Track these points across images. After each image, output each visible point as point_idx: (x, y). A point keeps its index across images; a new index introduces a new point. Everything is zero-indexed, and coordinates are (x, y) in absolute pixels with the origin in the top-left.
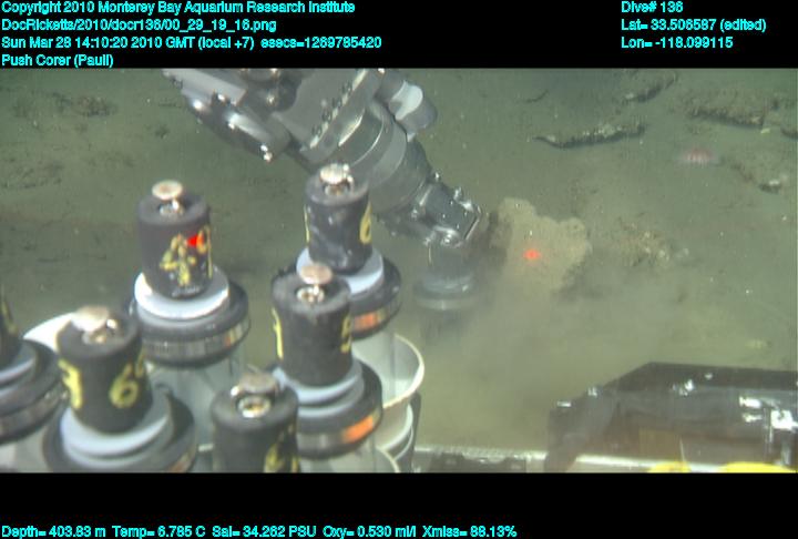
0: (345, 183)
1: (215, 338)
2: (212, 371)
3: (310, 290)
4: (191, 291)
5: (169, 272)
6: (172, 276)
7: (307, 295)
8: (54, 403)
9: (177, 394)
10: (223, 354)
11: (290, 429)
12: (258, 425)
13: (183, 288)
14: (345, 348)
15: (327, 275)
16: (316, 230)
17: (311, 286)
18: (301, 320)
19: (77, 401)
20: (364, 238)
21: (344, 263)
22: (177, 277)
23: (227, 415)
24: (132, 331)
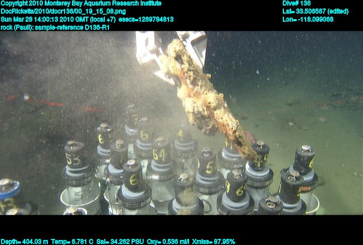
0: (309, 151)
1: (263, 182)
6: (256, 164)
7: (291, 178)
10: (264, 187)
12: (271, 210)
13: (258, 168)
14: (298, 195)
15: (298, 175)
16: (296, 161)
17: (293, 176)
18: (288, 184)
19: (228, 191)
20: (310, 166)
21: (303, 172)
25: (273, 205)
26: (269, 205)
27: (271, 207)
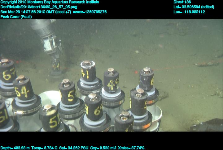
0: (149, 71)
1: (117, 102)
2: (115, 109)
3: (139, 94)
4: (113, 92)
5: (109, 87)
6: (109, 88)
7: (138, 95)
8: (83, 113)
9: (107, 114)
10: (118, 106)
11: (132, 125)
12: (125, 122)
13: (111, 91)
14: (145, 108)
15: (143, 91)
16: (141, 81)
17: (139, 93)
18: (136, 100)
19: (87, 113)
20: (152, 84)
21: (147, 89)
22: (110, 88)
23: (118, 120)
24: (100, 99)
25: (126, 118)
26: (123, 119)
27: (124, 120)
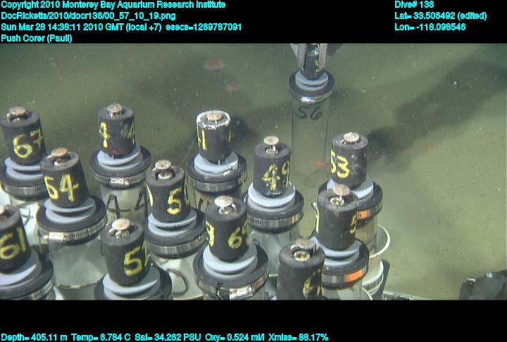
1: (284, 219)
3: (337, 199)
4: (276, 194)
5: (267, 182)
6: (267, 185)
7: (335, 201)
10: (287, 228)
11: (319, 271)
13: (272, 191)
14: (352, 231)
15: (347, 192)
17: (338, 196)
18: (331, 213)
19: (212, 243)
22: (270, 185)
23: (287, 259)
24: (243, 210)
25: (305, 256)
26: (299, 256)
27: (302, 259)
